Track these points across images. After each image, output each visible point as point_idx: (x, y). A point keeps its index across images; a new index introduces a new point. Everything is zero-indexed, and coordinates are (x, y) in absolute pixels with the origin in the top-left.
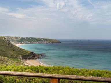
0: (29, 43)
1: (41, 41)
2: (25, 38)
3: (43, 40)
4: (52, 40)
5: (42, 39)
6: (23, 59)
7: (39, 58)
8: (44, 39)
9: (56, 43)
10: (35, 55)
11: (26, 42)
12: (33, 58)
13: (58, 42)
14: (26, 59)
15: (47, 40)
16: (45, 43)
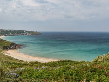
0: (12, 35)
1: (24, 33)
2: (9, 31)
3: (25, 33)
4: (33, 32)
5: (25, 31)
6: (4, 49)
7: (19, 48)
8: (26, 31)
9: (37, 34)
10: (16, 45)
11: (10, 34)
12: (14, 48)
13: (39, 34)
14: (7, 49)
15: (29, 32)
16: (27, 35)
